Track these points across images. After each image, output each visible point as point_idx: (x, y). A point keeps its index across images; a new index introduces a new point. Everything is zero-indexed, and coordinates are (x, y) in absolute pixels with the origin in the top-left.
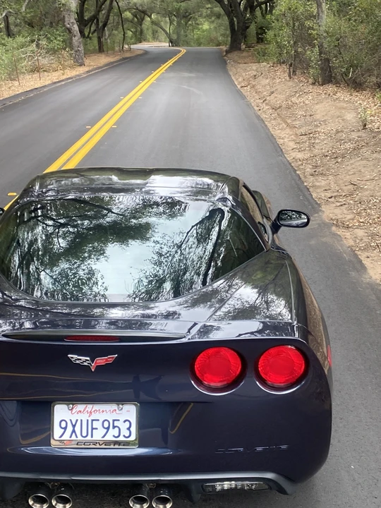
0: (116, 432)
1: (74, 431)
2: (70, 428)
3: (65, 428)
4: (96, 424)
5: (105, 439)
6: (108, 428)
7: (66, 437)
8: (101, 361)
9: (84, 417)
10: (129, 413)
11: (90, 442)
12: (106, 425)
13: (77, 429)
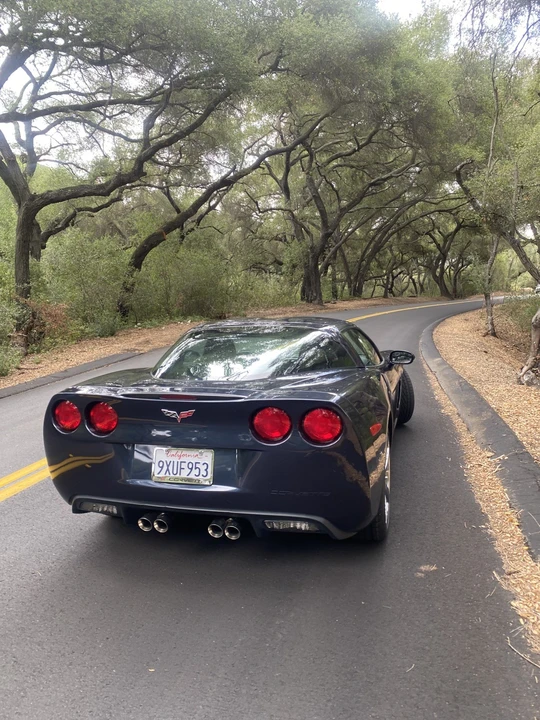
0: (196, 472)
1: (168, 470)
2: (165, 468)
3: (162, 467)
4: (184, 465)
5: (189, 477)
6: (191, 469)
7: (162, 475)
8: (184, 414)
9: (176, 459)
10: (207, 457)
11: (178, 479)
12: (190, 466)
13: (170, 468)
